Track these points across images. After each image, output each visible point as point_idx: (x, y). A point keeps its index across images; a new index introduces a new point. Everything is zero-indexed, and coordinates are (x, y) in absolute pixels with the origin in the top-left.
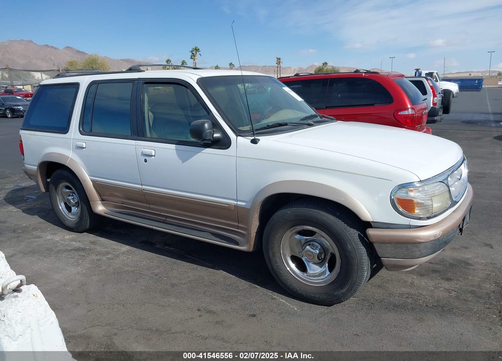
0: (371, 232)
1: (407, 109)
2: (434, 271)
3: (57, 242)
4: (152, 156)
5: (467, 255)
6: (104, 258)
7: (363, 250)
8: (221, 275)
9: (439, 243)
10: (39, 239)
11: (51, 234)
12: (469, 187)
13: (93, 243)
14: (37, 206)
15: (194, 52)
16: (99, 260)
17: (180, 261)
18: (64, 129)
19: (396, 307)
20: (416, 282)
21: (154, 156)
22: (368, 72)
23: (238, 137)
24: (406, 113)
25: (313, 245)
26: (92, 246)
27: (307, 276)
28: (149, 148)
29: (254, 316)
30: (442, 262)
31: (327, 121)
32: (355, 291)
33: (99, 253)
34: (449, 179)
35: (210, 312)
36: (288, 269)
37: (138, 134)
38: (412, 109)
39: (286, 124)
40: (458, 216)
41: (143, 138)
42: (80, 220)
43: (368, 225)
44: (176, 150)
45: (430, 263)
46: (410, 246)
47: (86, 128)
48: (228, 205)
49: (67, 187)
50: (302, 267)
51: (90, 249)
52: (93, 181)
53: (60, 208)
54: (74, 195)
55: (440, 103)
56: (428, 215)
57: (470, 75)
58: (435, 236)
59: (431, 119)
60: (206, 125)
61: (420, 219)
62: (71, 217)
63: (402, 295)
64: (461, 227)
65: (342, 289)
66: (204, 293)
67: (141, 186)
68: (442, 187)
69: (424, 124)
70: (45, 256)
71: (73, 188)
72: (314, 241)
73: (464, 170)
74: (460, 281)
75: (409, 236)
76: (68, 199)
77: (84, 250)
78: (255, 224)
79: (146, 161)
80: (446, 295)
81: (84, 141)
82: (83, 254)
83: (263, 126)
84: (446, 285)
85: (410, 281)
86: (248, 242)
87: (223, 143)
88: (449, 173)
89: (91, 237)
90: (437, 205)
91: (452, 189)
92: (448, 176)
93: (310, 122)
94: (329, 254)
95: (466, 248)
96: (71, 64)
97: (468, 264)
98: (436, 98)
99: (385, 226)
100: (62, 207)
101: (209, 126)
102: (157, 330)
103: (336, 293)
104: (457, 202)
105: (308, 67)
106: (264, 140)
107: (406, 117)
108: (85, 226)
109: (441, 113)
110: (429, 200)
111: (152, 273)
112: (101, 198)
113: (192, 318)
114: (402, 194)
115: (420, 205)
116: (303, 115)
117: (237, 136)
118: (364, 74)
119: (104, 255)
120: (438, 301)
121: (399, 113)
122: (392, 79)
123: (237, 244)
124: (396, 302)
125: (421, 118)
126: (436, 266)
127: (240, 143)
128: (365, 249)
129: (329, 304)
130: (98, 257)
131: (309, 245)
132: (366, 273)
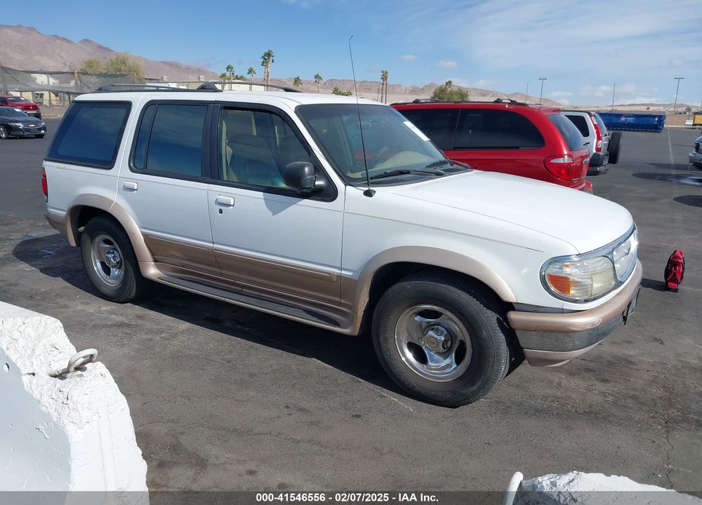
0: (513, 316)
1: (562, 156)
2: (588, 370)
3: (92, 314)
4: (230, 205)
5: (630, 352)
6: (157, 338)
7: (501, 337)
8: (315, 365)
9: (596, 334)
10: (67, 310)
11: (82, 303)
12: (639, 264)
13: (140, 317)
14: (58, 265)
15: (266, 57)
16: (151, 340)
17: (259, 345)
18: (107, 162)
19: (539, 412)
20: (564, 382)
21: (233, 206)
22: (513, 103)
23: (347, 187)
24: (561, 161)
25: (437, 330)
26: (140, 322)
27: (428, 368)
28: (227, 194)
29: (358, 416)
30: (597, 359)
31: (460, 170)
32: (489, 390)
33: (151, 331)
34: (614, 253)
35: (301, 410)
36: (403, 359)
37: (212, 174)
38: (570, 156)
39: (408, 172)
40: (623, 300)
41: (219, 181)
42: (122, 286)
43: (510, 306)
44: (264, 199)
45: (583, 359)
46: (560, 336)
47: (139, 163)
48: (329, 274)
49: (107, 242)
50: (421, 357)
51: (137, 325)
52: (145, 235)
53: (95, 269)
54: (115, 252)
55: (606, 148)
56: (586, 297)
57: (648, 109)
58: (593, 324)
59: (592, 169)
60: (306, 169)
61: (576, 301)
62: (110, 282)
63: (545, 398)
64: (625, 315)
65: (472, 386)
66: (293, 386)
67: (212, 245)
68: (606, 264)
69: (584, 176)
70: (77, 332)
71: (115, 243)
72: (439, 324)
73: (634, 243)
74: (620, 383)
75: (560, 323)
76: (107, 258)
77: (128, 326)
78: (364, 300)
79: (221, 211)
80: (601, 399)
81: (136, 181)
82: (128, 331)
83: (379, 173)
84: (601, 387)
85: (556, 380)
86: (352, 322)
87: (328, 194)
88: (615, 246)
89: (138, 310)
90: (597, 286)
91: (617, 266)
92: (614, 249)
93: (439, 170)
94: (458, 342)
95: (630, 342)
96: (90, 64)
97: (631, 363)
98: (600, 141)
99: (530, 309)
100: (97, 267)
101: (310, 170)
102: (235, 430)
103: (463, 392)
104: (622, 283)
105: (425, 86)
106: (381, 192)
107: (561, 166)
108: (129, 295)
109: (606, 162)
110: (588, 278)
111: (223, 359)
112: (154, 258)
113: (279, 417)
114: (554, 270)
115: (577, 284)
116: (429, 160)
117: (346, 185)
118: (507, 106)
119: (157, 334)
120: (591, 407)
121: (552, 161)
122: (546, 114)
123: (337, 324)
124: (539, 406)
125: (579, 168)
126: (590, 364)
127: (350, 195)
128: (504, 337)
129: (454, 405)
130: (149, 336)
131: (433, 329)
132: (504, 368)
